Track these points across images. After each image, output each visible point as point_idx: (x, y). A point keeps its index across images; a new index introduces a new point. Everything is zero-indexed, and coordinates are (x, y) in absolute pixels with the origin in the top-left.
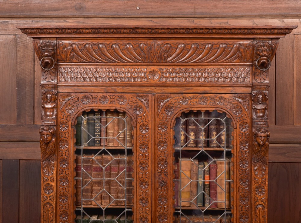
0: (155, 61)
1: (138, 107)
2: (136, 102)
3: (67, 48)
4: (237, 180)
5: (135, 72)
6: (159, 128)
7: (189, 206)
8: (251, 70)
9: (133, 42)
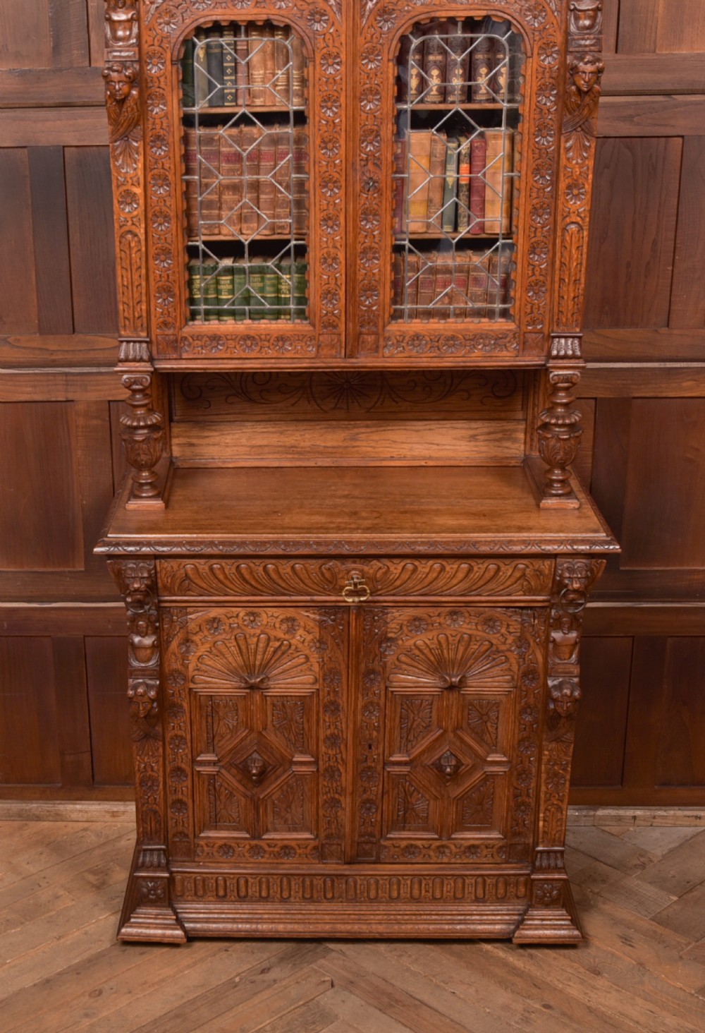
1: (317, 13)
2: (312, 1)
4: (529, 173)
6: (363, 60)
7: (426, 233)
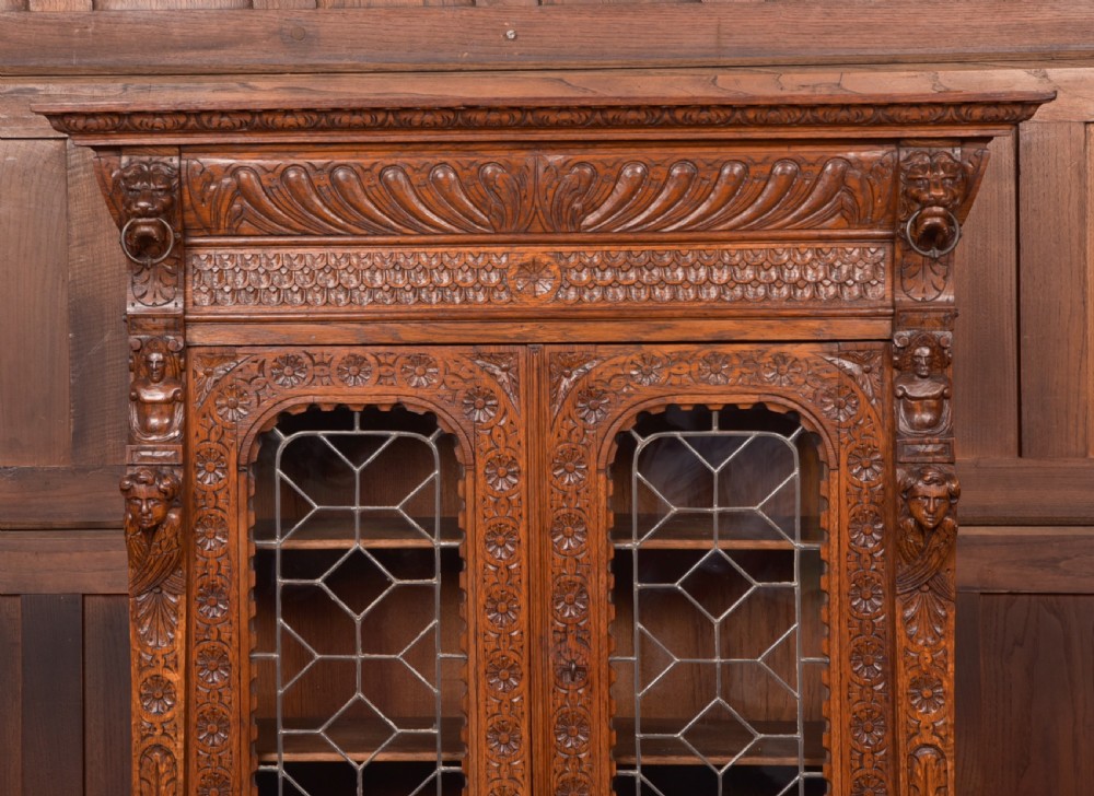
0: (539, 228)
2: (471, 375)
3: (217, 182)
4: (844, 658)
5: (466, 268)
6: (556, 469)
8: (888, 256)
9: (459, 159)
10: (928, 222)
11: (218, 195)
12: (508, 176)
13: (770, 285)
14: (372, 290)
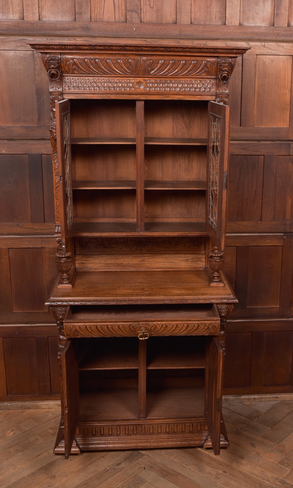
0: (141, 74)
3: (69, 61)
5: (125, 82)
8: (215, 82)
9: (123, 58)
10: (224, 75)
11: (69, 65)
12: (134, 62)
13: (190, 88)
14: (104, 87)
